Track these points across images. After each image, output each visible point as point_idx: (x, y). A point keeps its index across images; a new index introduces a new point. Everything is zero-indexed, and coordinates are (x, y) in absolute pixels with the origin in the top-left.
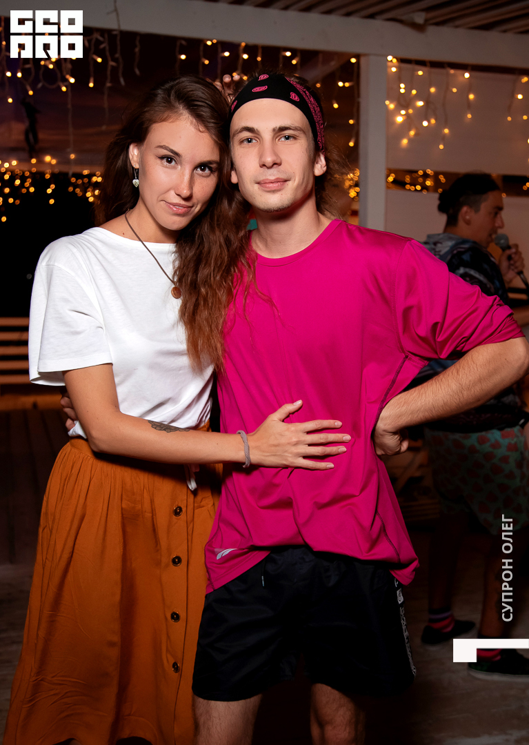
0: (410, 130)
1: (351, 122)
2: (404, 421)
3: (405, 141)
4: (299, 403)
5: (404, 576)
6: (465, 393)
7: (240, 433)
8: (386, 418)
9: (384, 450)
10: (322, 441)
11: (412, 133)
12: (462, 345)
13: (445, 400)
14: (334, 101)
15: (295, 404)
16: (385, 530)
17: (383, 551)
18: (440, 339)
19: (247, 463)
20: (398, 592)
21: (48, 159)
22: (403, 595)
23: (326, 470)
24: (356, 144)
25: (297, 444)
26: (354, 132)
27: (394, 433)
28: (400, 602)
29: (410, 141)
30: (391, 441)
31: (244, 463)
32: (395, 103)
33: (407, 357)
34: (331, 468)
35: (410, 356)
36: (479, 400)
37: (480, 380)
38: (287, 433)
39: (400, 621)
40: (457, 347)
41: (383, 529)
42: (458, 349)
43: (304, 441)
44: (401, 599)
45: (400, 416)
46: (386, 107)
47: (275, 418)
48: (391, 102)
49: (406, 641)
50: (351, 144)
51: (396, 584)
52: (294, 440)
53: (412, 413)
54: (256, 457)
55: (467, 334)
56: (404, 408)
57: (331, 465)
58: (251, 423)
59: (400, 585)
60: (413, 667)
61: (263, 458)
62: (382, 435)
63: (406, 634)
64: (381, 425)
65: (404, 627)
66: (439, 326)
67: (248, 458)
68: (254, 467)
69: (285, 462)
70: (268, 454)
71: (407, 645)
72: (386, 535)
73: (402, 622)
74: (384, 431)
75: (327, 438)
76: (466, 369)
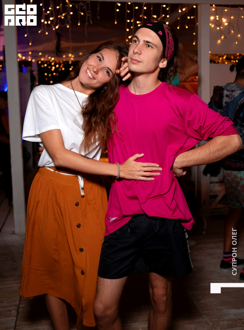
0: (221, 36)
1: (194, 34)
2: (184, 164)
3: (219, 41)
4: (142, 155)
5: (188, 226)
6: (212, 155)
7: (117, 164)
8: (177, 162)
9: (176, 174)
10: (150, 170)
11: (223, 37)
12: (212, 135)
13: (203, 157)
14: (186, 25)
15: (141, 154)
16: (178, 206)
17: (178, 215)
18: (202, 132)
19: (118, 177)
20: (186, 233)
21: (70, 55)
22: (188, 235)
23: (151, 181)
24: (196, 43)
25: (139, 171)
26: (196, 38)
27: (180, 169)
28: (187, 238)
29: (221, 41)
30: (179, 172)
31: (117, 177)
32: (214, 24)
33: (189, 137)
34: (153, 180)
35: (190, 137)
36: (217, 159)
37: (218, 150)
38: (135, 166)
39: (187, 245)
40: (209, 136)
41: (177, 206)
42: (210, 137)
43: (142, 170)
44: (187, 237)
45: (183, 162)
46: (210, 26)
47: (132, 159)
48: (212, 24)
49: (189, 254)
50: (194, 44)
51: (185, 230)
52: (138, 169)
53: (188, 161)
54: (122, 175)
55: (213, 131)
56: (185, 159)
57: (153, 179)
58: (122, 160)
59: (187, 230)
60: (192, 265)
61: (125, 176)
62: (175, 169)
63: (189, 251)
64: (175, 165)
65: (188, 248)
66: (202, 127)
67: (119, 174)
68: (121, 179)
69: (134, 178)
70: (127, 174)
71: (190, 256)
72: (179, 208)
73: (188, 246)
74: (176, 167)
75: (152, 169)
76: (213, 144)
